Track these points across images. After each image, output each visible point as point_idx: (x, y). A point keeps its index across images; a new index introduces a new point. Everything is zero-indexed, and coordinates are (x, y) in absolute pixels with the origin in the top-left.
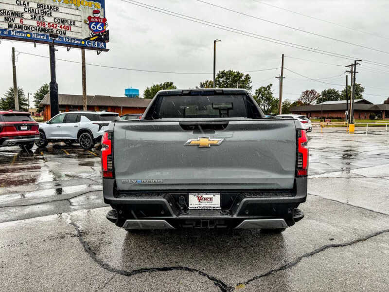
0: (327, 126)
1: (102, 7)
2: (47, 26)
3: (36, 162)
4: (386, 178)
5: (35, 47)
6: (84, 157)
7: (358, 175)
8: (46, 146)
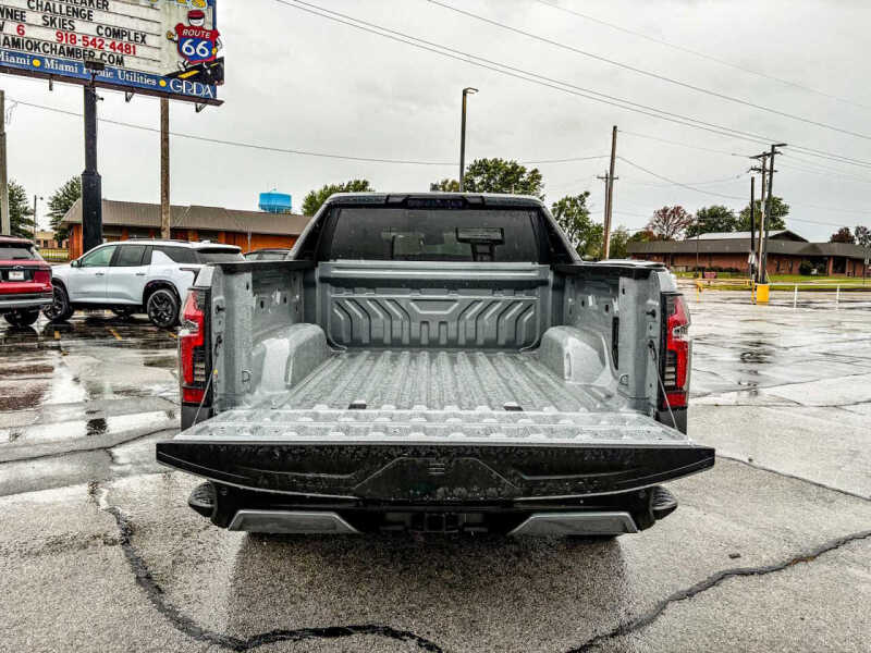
0: (708, 287)
1: (209, 5)
2: (80, 44)
3: (41, 355)
4: (847, 408)
5: (51, 89)
6: (157, 347)
7: (783, 400)
8: (69, 317)
